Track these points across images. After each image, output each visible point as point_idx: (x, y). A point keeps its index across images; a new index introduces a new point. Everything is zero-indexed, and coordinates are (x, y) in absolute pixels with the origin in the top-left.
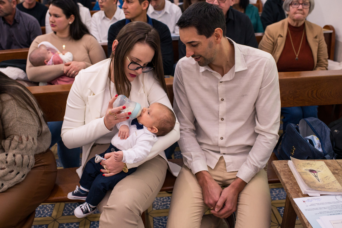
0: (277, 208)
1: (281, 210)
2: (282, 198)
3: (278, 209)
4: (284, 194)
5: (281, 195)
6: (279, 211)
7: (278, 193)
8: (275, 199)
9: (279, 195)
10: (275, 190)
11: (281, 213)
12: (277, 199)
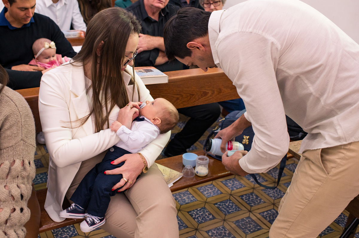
0: (239, 196)
1: (244, 198)
2: (239, 187)
3: (241, 197)
4: (238, 184)
5: (236, 185)
6: (243, 199)
7: (232, 183)
8: (233, 189)
9: (234, 185)
10: (228, 181)
11: (245, 200)
12: (235, 189)
